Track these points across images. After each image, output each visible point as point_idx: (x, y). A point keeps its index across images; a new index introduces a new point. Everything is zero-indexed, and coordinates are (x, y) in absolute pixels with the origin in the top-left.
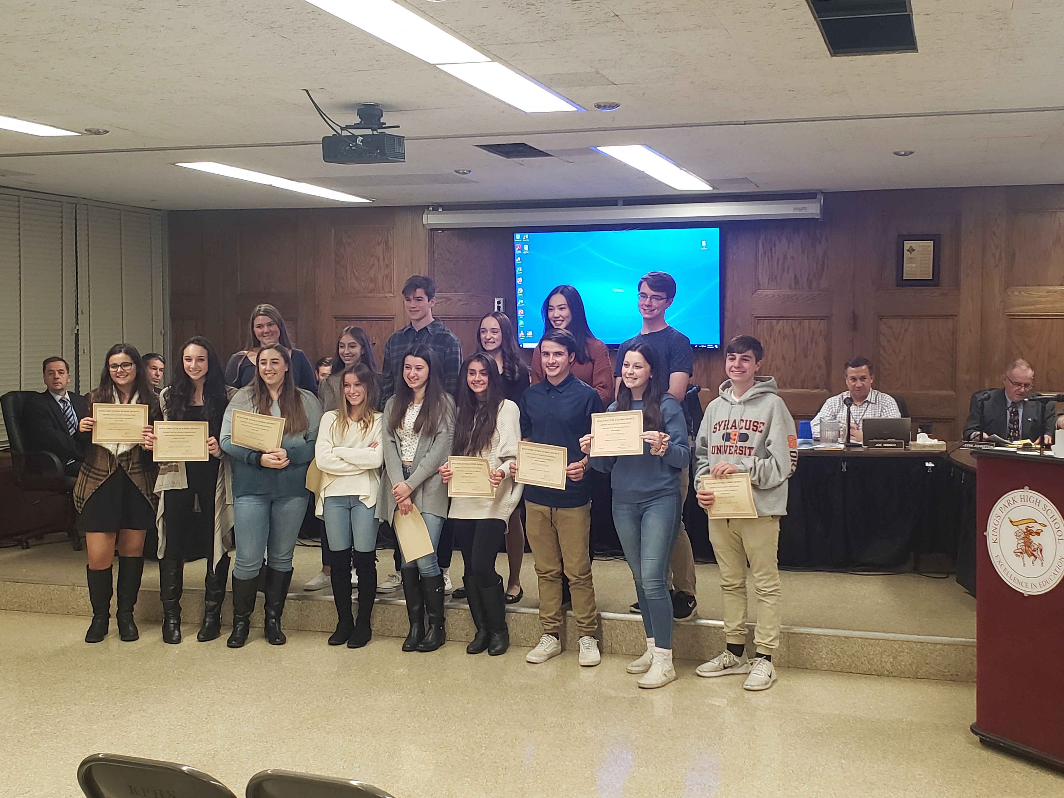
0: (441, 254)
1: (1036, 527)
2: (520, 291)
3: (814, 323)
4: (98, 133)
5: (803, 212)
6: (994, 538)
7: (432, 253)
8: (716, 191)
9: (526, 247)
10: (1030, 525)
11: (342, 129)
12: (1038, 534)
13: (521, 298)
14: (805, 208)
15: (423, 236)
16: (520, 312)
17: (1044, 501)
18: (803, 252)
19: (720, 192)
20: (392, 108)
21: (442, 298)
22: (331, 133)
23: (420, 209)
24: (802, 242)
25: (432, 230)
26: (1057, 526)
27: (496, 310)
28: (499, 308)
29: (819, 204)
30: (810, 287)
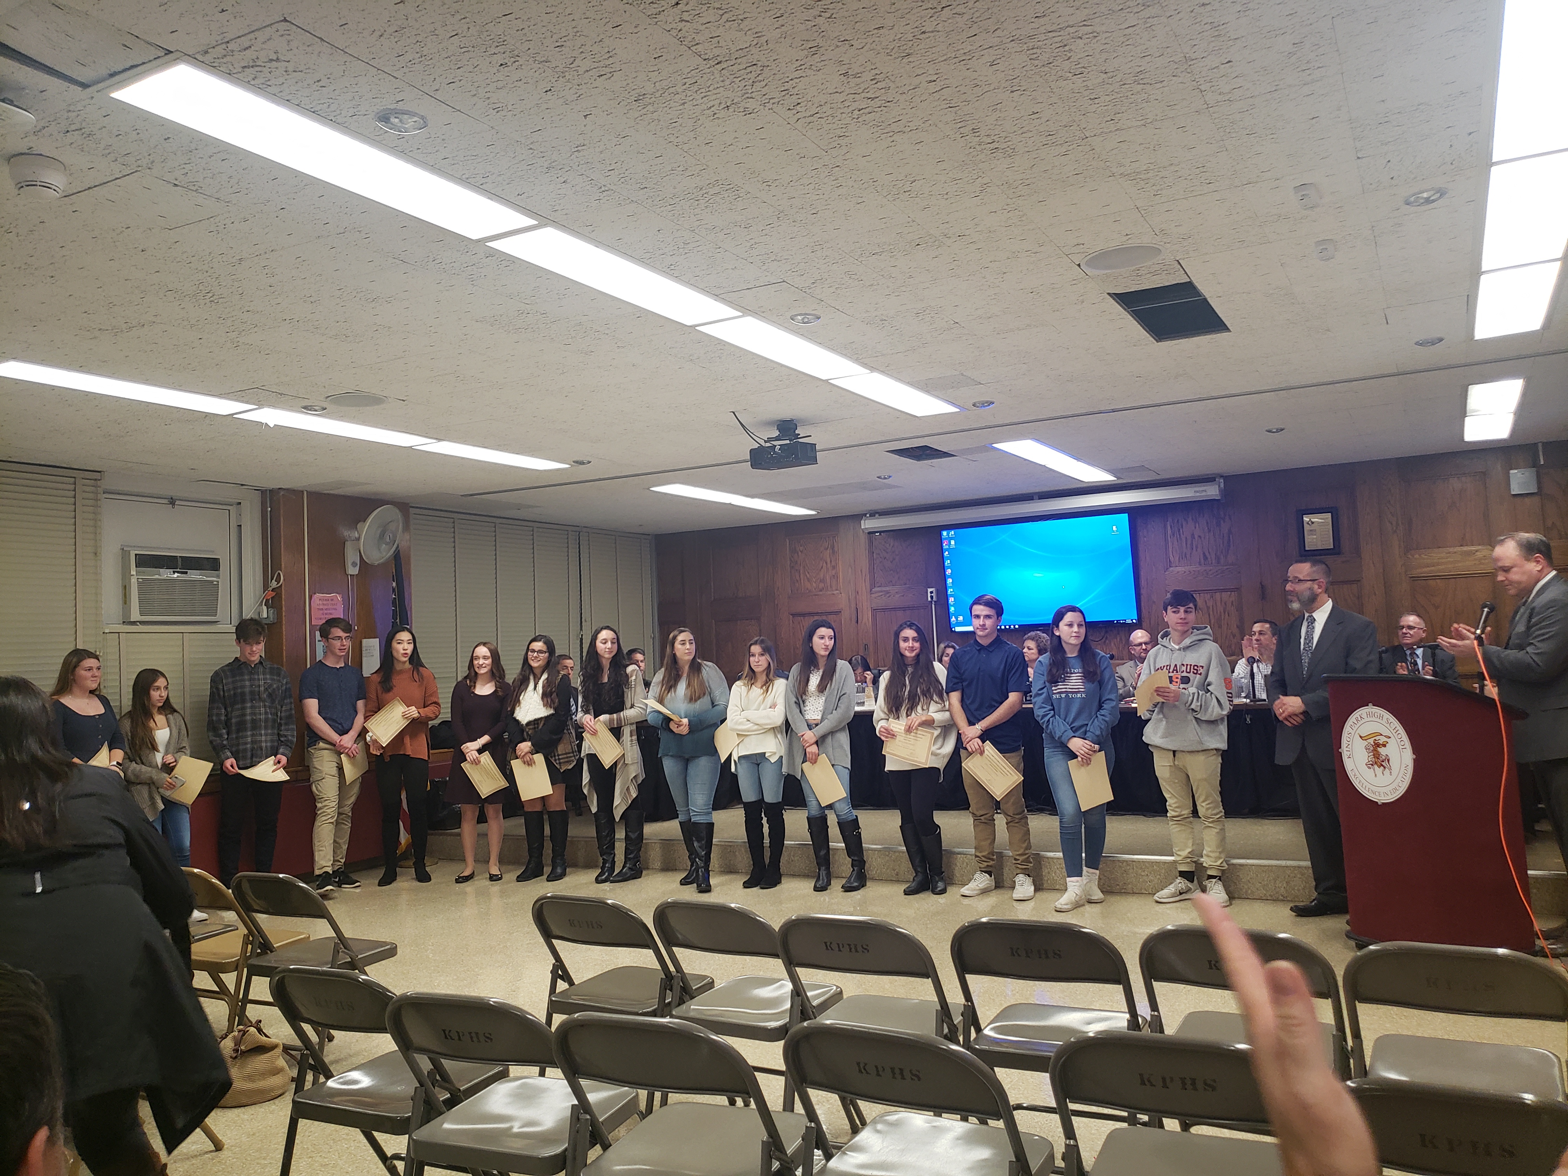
0: (879, 554)
1: (1382, 740)
2: (949, 581)
3: (1225, 595)
4: (582, 463)
5: (1204, 494)
6: (1348, 753)
7: (871, 553)
8: (1120, 481)
9: (953, 542)
10: (1377, 738)
11: (766, 442)
12: (1384, 746)
13: (951, 587)
14: (1205, 491)
15: (863, 539)
16: (951, 600)
17: (1387, 715)
18: (1209, 531)
19: (1125, 481)
20: (806, 422)
21: (881, 592)
22: (756, 446)
23: (858, 517)
24: (1207, 523)
25: (869, 533)
26: (1400, 736)
27: (929, 599)
28: (932, 597)
29: (1217, 486)
30: (1218, 562)
